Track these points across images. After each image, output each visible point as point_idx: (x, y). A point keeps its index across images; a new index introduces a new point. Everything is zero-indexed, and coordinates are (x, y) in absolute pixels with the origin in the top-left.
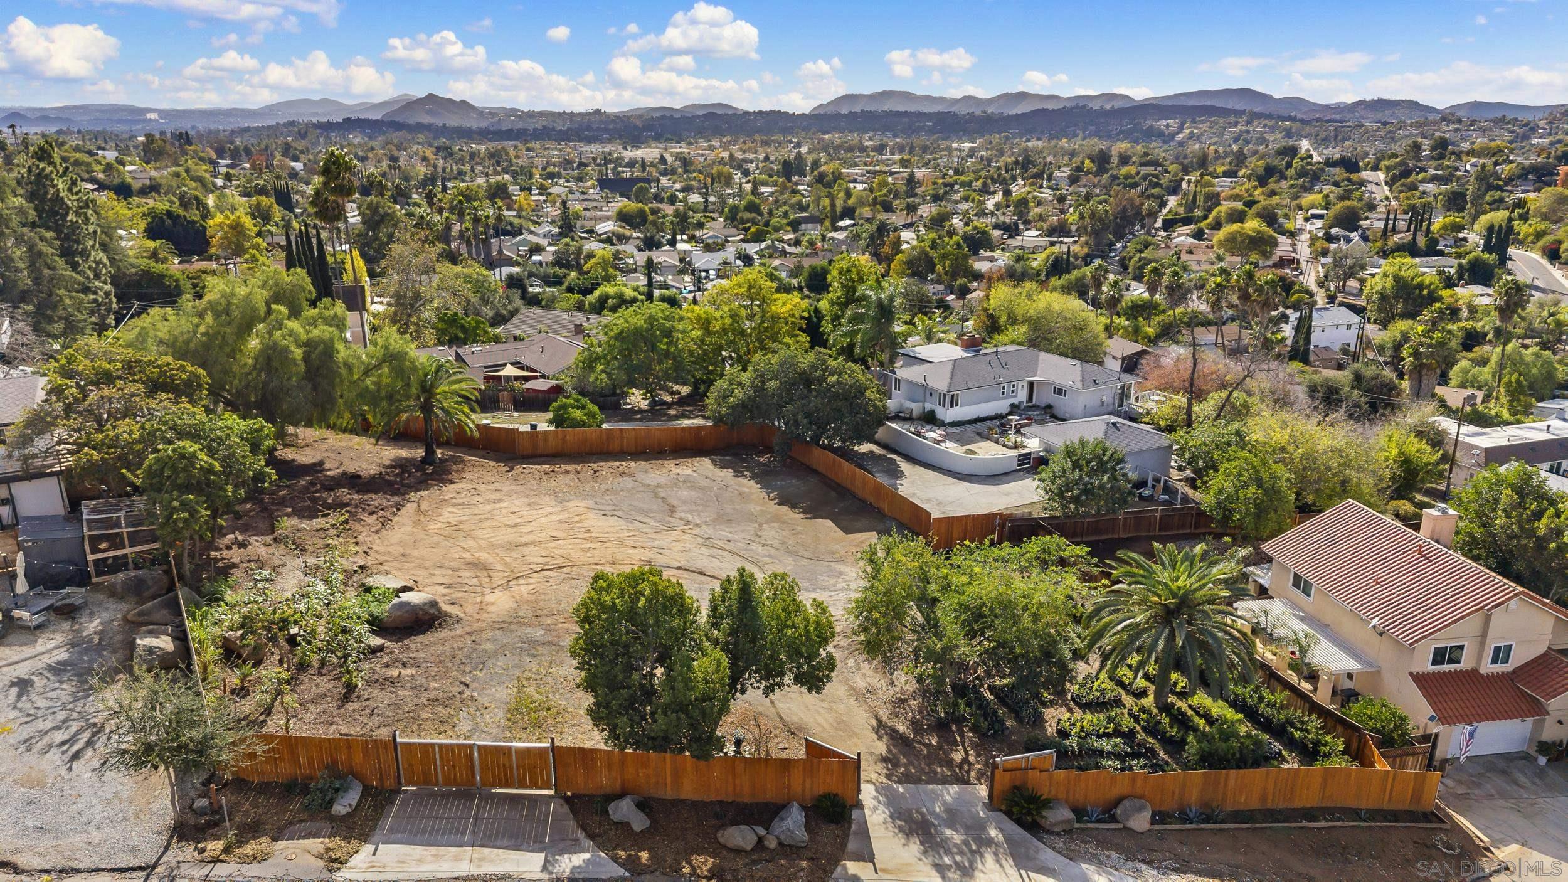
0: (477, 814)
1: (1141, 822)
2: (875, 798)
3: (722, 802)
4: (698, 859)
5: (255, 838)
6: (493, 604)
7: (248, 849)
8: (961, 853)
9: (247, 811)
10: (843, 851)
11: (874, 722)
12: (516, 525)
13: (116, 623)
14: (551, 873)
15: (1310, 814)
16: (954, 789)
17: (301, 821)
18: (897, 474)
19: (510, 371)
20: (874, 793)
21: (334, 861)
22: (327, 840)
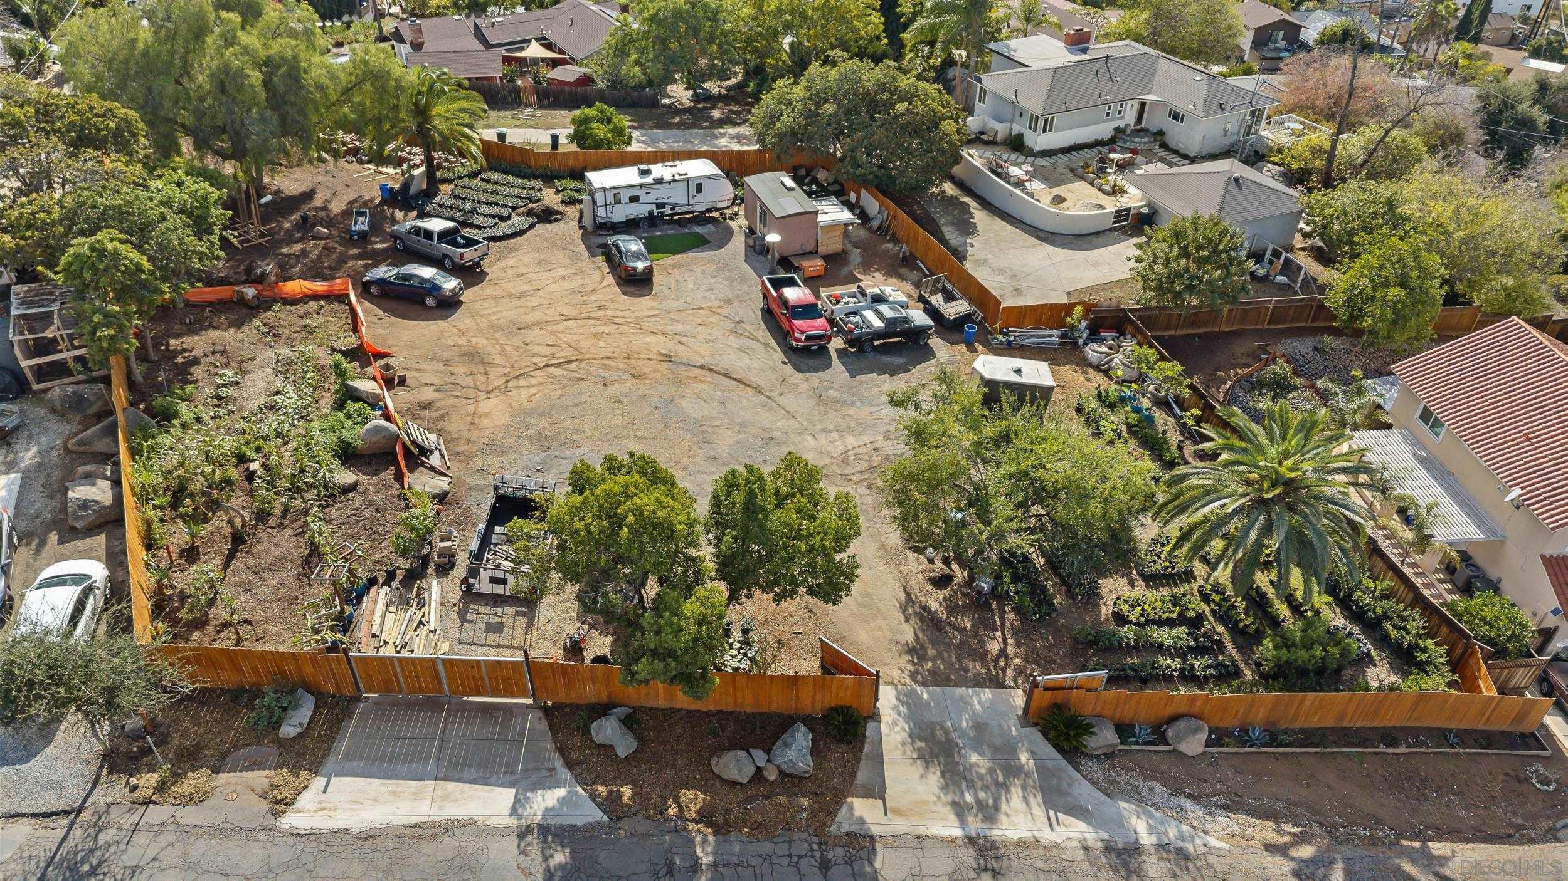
0: (444, 732)
1: (1194, 744)
2: (895, 708)
3: (721, 712)
4: (687, 795)
5: (193, 769)
6: (487, 415)
7: (184, 787)
8: (986, 788)
9: (186, 731)
10: (852, 783)
11: (902, 596)
12: (522, 295)
13: (55, 453)
14: (520, 818)
15: (1390, 737)
16: (987, 694)
17: (246, 745)
18: (967, 228)
19: (535, 51)
20: (894, 701)
21: (279, 802)
22: (273, 773)
